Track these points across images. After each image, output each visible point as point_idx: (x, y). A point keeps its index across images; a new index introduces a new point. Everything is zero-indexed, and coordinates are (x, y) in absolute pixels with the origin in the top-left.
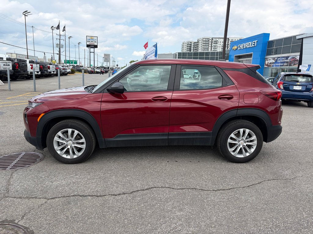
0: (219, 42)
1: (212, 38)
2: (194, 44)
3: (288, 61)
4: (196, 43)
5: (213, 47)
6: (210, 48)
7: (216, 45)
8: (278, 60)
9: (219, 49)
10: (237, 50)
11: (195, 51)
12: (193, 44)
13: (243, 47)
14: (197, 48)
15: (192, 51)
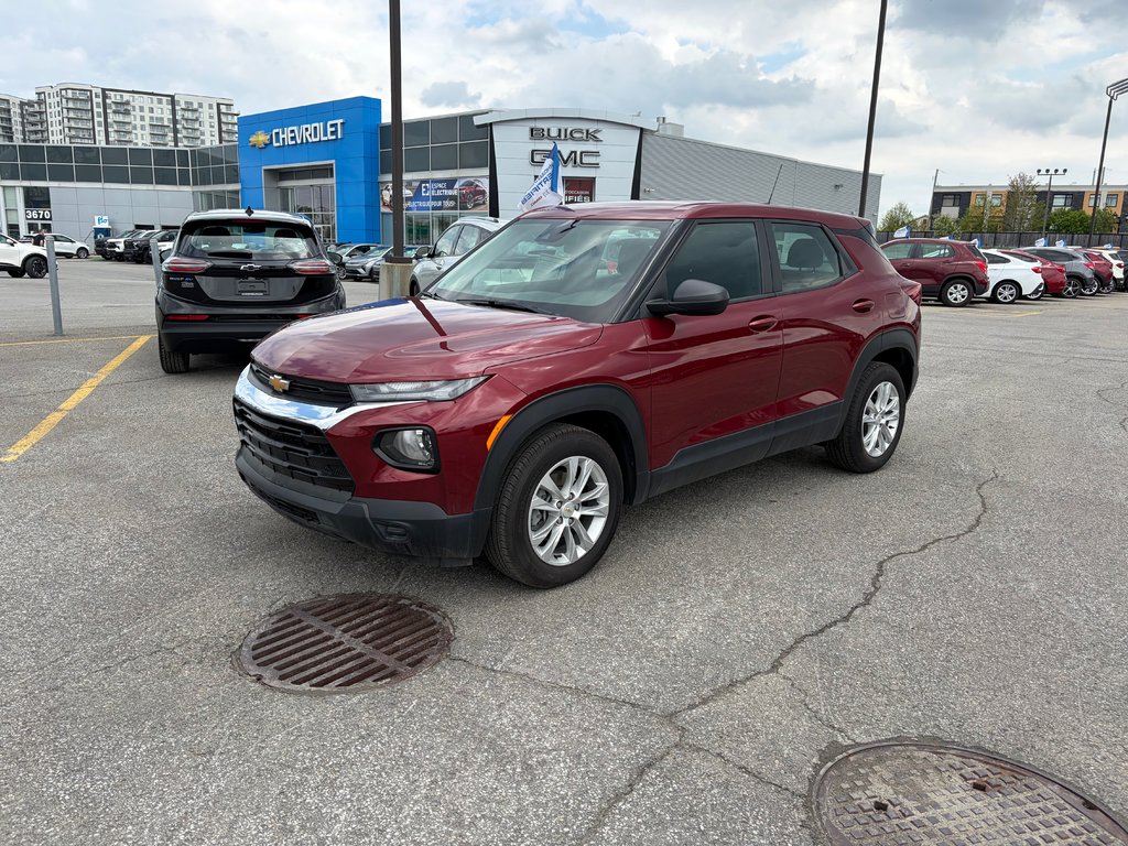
0: (137, 108)
1: (104, 90)
2: (22, 109)
3: (454, 192)
4: (30, 104)
5: (116, 128)
6: (100, 130)
7: (127, 120)
8: (424, 190)
9: (139, 136)
10: (269, 148)
11: (33, 137)
12: (15, 110)
13: (293, 138)
14: (39, 128)
15: (18, 140)
